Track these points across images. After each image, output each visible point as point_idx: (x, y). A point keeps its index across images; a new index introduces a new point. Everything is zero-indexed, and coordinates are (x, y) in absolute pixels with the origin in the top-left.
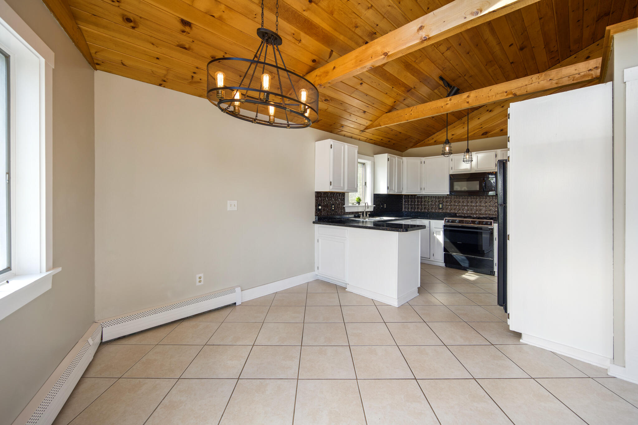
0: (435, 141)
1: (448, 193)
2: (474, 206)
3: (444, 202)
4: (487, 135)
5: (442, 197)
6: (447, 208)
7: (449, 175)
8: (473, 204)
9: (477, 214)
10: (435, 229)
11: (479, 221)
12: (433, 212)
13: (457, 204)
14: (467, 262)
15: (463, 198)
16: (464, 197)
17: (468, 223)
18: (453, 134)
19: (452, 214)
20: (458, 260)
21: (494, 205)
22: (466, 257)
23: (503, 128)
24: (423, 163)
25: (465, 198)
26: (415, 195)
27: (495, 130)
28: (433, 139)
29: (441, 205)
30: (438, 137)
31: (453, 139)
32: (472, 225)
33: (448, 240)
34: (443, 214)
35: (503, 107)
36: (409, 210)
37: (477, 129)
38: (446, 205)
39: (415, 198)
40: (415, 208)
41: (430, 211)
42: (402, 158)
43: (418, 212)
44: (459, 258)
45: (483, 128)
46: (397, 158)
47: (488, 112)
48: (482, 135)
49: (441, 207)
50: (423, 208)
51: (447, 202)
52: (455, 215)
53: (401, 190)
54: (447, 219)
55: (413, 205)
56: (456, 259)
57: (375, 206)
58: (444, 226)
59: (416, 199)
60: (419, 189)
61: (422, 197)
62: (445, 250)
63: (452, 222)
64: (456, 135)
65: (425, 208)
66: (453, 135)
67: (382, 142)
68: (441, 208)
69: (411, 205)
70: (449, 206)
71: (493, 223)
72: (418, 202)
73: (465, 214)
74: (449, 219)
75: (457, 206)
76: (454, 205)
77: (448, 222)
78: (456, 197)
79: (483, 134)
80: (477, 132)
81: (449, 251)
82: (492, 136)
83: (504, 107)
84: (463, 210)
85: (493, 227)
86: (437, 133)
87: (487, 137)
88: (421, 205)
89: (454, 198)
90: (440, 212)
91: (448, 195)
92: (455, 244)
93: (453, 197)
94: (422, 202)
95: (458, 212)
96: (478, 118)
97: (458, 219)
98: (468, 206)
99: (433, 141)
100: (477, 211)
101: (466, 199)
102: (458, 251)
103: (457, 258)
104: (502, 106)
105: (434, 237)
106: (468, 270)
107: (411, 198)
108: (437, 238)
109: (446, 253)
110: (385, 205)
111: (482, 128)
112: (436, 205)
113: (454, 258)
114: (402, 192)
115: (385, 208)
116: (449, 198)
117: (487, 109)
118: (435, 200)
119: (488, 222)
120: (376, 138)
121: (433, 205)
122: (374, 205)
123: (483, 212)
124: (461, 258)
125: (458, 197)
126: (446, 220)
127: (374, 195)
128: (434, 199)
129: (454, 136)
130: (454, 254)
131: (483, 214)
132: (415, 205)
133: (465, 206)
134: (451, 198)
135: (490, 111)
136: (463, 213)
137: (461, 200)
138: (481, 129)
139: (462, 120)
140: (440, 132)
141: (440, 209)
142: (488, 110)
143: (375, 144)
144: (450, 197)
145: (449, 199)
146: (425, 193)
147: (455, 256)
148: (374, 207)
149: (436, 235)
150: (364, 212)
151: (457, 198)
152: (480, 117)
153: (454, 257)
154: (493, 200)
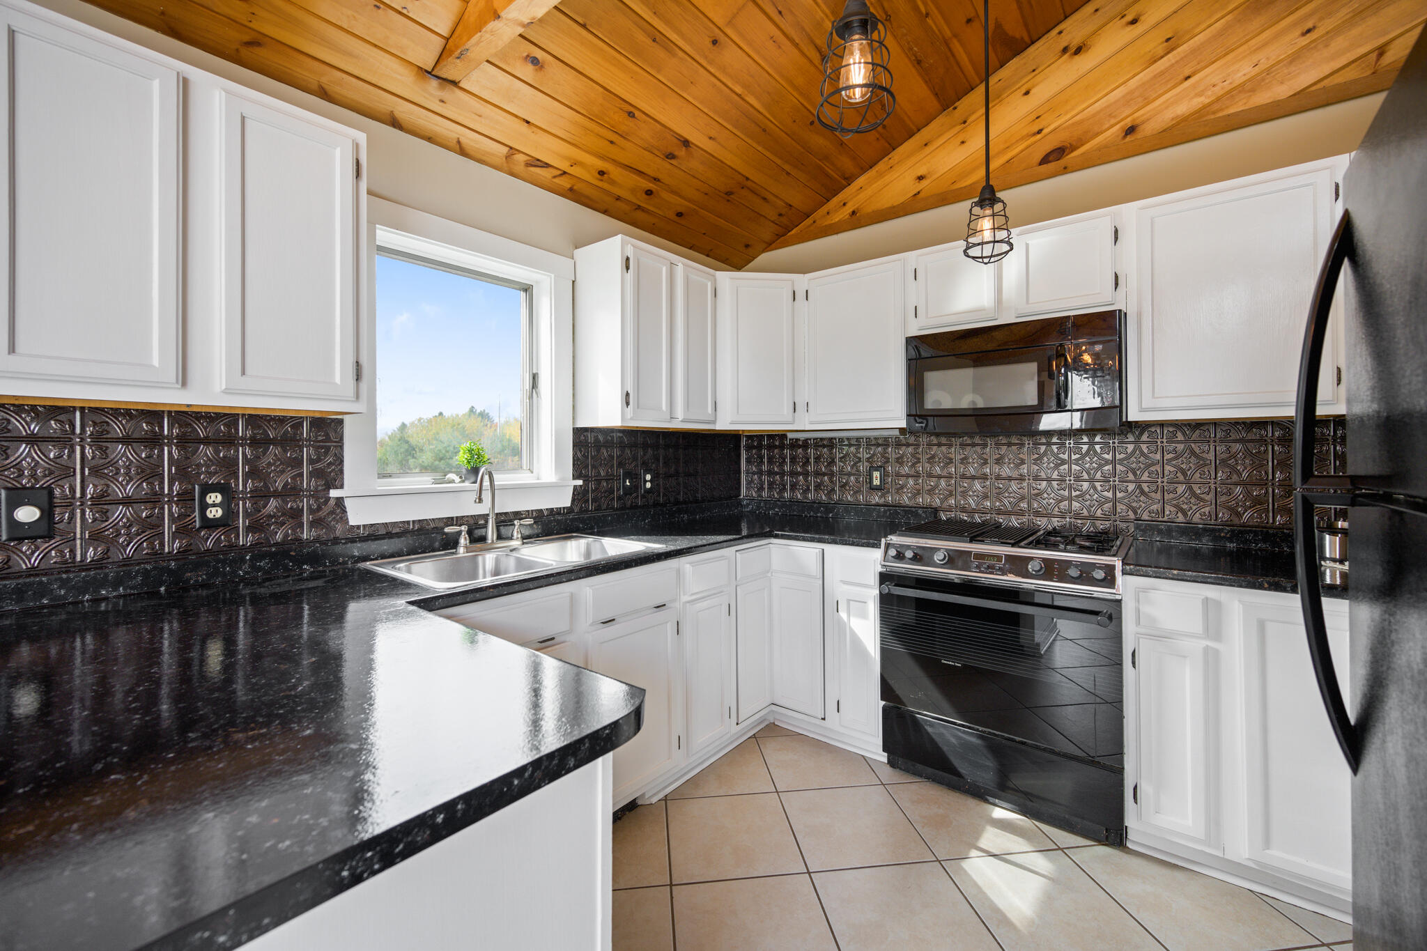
0: (854, 213)
1: (903, 424)
2: (1010, 479)
3: (887, 462)
4: (1062, 162)
5: (880, 442)
6: (902, 487)
7: (904, 341)
8: (1006, 471)
9: (1021, 513)
10: (846, 587)
11: (1044, 560)
12: (849, 504)
13: (942, 469)
14: (990, 763)
15: (963, 445)
16: (969, 442)
17: (990, 569)
18: (920, 173)
19: (920, 511)
20: (945, 749)
21: (1099, 474)
22: (981, 737)
23: (1137, 122)
24: (800, 295)
25: (973, 445)
26: (782, 436)
27: (1097, 134)
28: (844, 204)
29: (876, 474)
30: (862, 196)
31: (921, 195)
32: (1011, 580)
33: (898, 648)
34: (885, 512)
35: (1134, 22)
36: (765, 494)
37: (1023, 139)
38: (898, 475)
39: (782, 447)
40: (784, 486)
41: (836, 497)
42: (714, 276)
43: (792, 501)
44: (953, 740)
45: (1045, 131)
46: (680, 264)
47: (1066, 56)
48: (1041, 163)
49: (876, 482)
50: (812, 488)
51: (900, 461)
52: (930, 523)
53: (710, 410)
54: (893, 546)
55: (777, 473)
56: (937, 739)
57: (580, 482)
58: (884, 578)
59: (787, 452)
60: (787, 409)
61: (806, 440)
62: (887, 691)
63: (917, 558)
64: (935, 176)
65: (818, 487)
66: (921, 178)
67: (605, 185)
68: (878, 488)
69: (770, 473)
70: (908, 476)
71: (1118, 573)
72: (793, 460)
73: (974, 511)
74: (902, 546)
75: (939, 477)
76: (930, 475)
77: (900, 556)
78: (935, 441)
79: (1045, 160)
80: (1022, 151)
81: (905, 700)
82: (1088, 163)
83: (1142, 18)
84: (964, 494)
85: (1118, 597)
86: (861, 180)
87: (1066, 170)
88: (806, 474)
89: (930, 445)
90: (874, 502)
91: (902, 430)
92: (931, 666)
93: (924, 440)
94: (807, 462)
95: (945, 505)
96: (1024, 91)
97: (943, 545)
98: (984, 477)
99: (844, 213)
100: (1022, 498)
101: (978, 449)
102: (945, 705)
103: (941, 735)
104: (1129, 18)
105: (841, 627)
106: (991, 799)
107: (771, 447)
108: (851, 630)
109: (891, 704)
110: (648, 477)
111: (1039, 132)
112: (858, 474)
113: (928, 733)
114: (714, 422)
115: (648, 491)
116: (908, 445)
117: (1065, 44)
118: (855, 456)
119: (1093, 566)
120: (567, 158)
121: (849, 474)
122: (575, 478)
123: (1049, 500)
124: (960, 738)
125: (943, 440)
126: (888, 546)
127: (579, 433)
128: (853, 449)
129: (924, 183)
130: (926, 716)
131: (1049, 516)
132: (782, 474)
133: (973, 478)
134: (918, 445)
135: (1078, 51)
136: (964, 510)
137: (956, 453)
138: (1039, 136)
139: (955, 108)
140: (872, 173)
141: (873, 489)
142: (1065, 50)
143: (573, 194)
144: (912, 440)
145: (910, 449)
146: (811, 423)
147: (932, 725)
148: (575, 487)
149: (849, 616)
150: (488, 515)
151: (939, 445)
152: (1033, 87)
153: (929, 729)
154: (1095, 452)
